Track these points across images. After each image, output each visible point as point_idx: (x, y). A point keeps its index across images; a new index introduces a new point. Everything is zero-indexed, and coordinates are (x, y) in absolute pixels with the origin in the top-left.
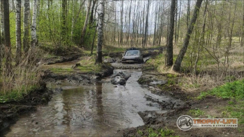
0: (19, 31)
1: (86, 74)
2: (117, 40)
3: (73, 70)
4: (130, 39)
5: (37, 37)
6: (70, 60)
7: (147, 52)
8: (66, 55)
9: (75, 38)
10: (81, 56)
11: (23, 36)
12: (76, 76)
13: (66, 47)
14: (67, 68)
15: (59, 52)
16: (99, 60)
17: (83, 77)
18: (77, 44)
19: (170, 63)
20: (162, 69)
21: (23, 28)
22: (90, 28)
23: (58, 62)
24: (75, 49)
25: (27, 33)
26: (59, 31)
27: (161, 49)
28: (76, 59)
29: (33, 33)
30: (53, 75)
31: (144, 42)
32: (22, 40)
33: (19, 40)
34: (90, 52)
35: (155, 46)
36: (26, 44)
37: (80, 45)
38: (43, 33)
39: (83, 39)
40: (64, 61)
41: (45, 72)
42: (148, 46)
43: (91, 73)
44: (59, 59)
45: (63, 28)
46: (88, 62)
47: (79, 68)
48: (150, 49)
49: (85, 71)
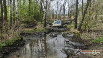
0: (11, 14)
1: (39, 32)
2: (52, 17)
3: (34, 31)
4: (57, 17)
5: (19, 16)
6: (32, 26)
7: (65, 22)
8: (30, 24)
9: (34, 17)
10: (37, 24)
11: (12, 17)
12: (35, 33)
13: (31, 21)
14: (31, 30)
15: (28, 23)
16: (45, 26)
17: (38, 34)
18: (35, 19)
19: (76, 27)
20: (73, 30)
21: (12, 13)
22: (41, 12)
23: (27, 27)
24: (35, 22)
25: (14, 15)
26: (28, 14)
27: (71, 21)
28: (35, 26)
29: (17, 15)
30: (25, 33)
31: (64, 18)
32: (12, 18)
33: (11, 18)
34: (41, 23)
35: (68, 20)
36: (14, 20)
37: (37, 20)
38: (21, 15)
39: (38, 17)
40: (30, 27)
41: (22, 32)
42: (65, 20)
43: (42, 32)
44: (28, 26)
45: (29, 13)
46: (40, 27)
47: (36, 30)
48: (66, 21)
49: (39, 31)
